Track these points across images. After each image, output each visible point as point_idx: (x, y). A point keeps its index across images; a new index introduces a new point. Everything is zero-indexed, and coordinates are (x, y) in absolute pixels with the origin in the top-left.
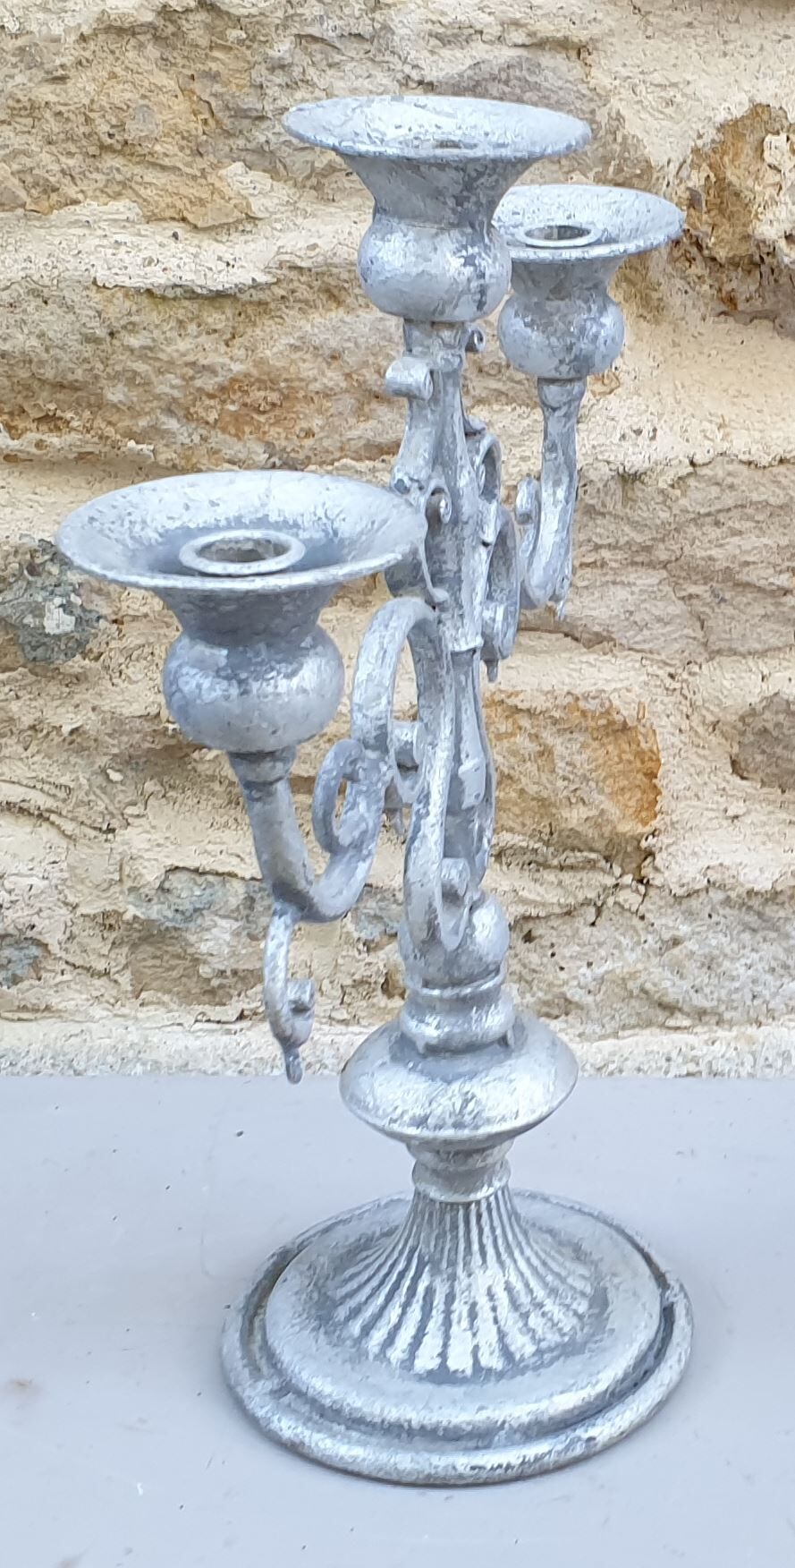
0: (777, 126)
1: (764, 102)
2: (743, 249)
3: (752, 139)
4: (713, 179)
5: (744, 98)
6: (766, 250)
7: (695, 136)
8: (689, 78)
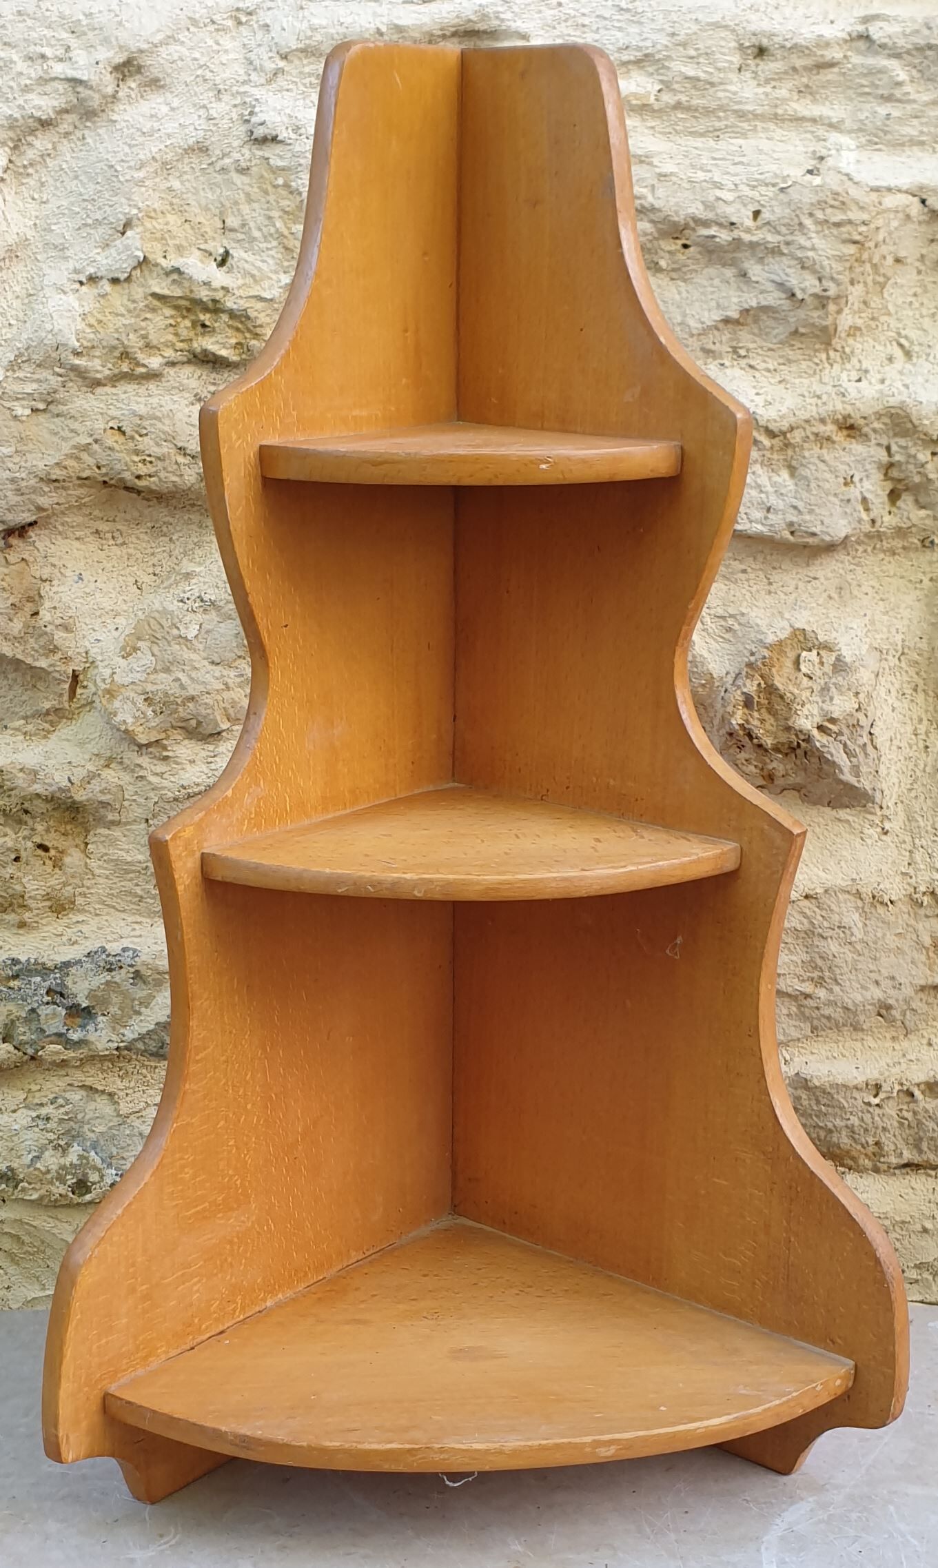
0: (810, 645)
1: (801, 627)
2: (783, 737)
3: (792, 655)
4: (763, 685)
5: (785, 624)
6: (802, 737)
7: (748, 655)
8: (744, 611)
